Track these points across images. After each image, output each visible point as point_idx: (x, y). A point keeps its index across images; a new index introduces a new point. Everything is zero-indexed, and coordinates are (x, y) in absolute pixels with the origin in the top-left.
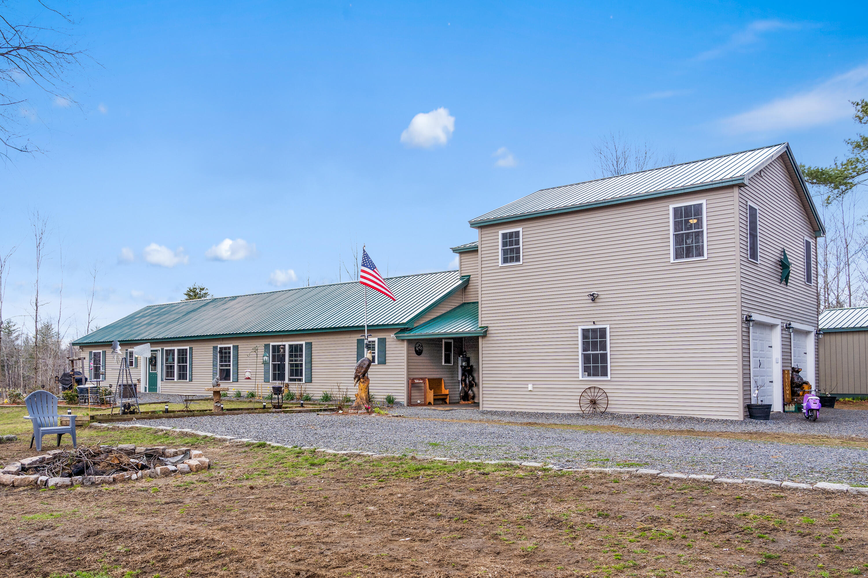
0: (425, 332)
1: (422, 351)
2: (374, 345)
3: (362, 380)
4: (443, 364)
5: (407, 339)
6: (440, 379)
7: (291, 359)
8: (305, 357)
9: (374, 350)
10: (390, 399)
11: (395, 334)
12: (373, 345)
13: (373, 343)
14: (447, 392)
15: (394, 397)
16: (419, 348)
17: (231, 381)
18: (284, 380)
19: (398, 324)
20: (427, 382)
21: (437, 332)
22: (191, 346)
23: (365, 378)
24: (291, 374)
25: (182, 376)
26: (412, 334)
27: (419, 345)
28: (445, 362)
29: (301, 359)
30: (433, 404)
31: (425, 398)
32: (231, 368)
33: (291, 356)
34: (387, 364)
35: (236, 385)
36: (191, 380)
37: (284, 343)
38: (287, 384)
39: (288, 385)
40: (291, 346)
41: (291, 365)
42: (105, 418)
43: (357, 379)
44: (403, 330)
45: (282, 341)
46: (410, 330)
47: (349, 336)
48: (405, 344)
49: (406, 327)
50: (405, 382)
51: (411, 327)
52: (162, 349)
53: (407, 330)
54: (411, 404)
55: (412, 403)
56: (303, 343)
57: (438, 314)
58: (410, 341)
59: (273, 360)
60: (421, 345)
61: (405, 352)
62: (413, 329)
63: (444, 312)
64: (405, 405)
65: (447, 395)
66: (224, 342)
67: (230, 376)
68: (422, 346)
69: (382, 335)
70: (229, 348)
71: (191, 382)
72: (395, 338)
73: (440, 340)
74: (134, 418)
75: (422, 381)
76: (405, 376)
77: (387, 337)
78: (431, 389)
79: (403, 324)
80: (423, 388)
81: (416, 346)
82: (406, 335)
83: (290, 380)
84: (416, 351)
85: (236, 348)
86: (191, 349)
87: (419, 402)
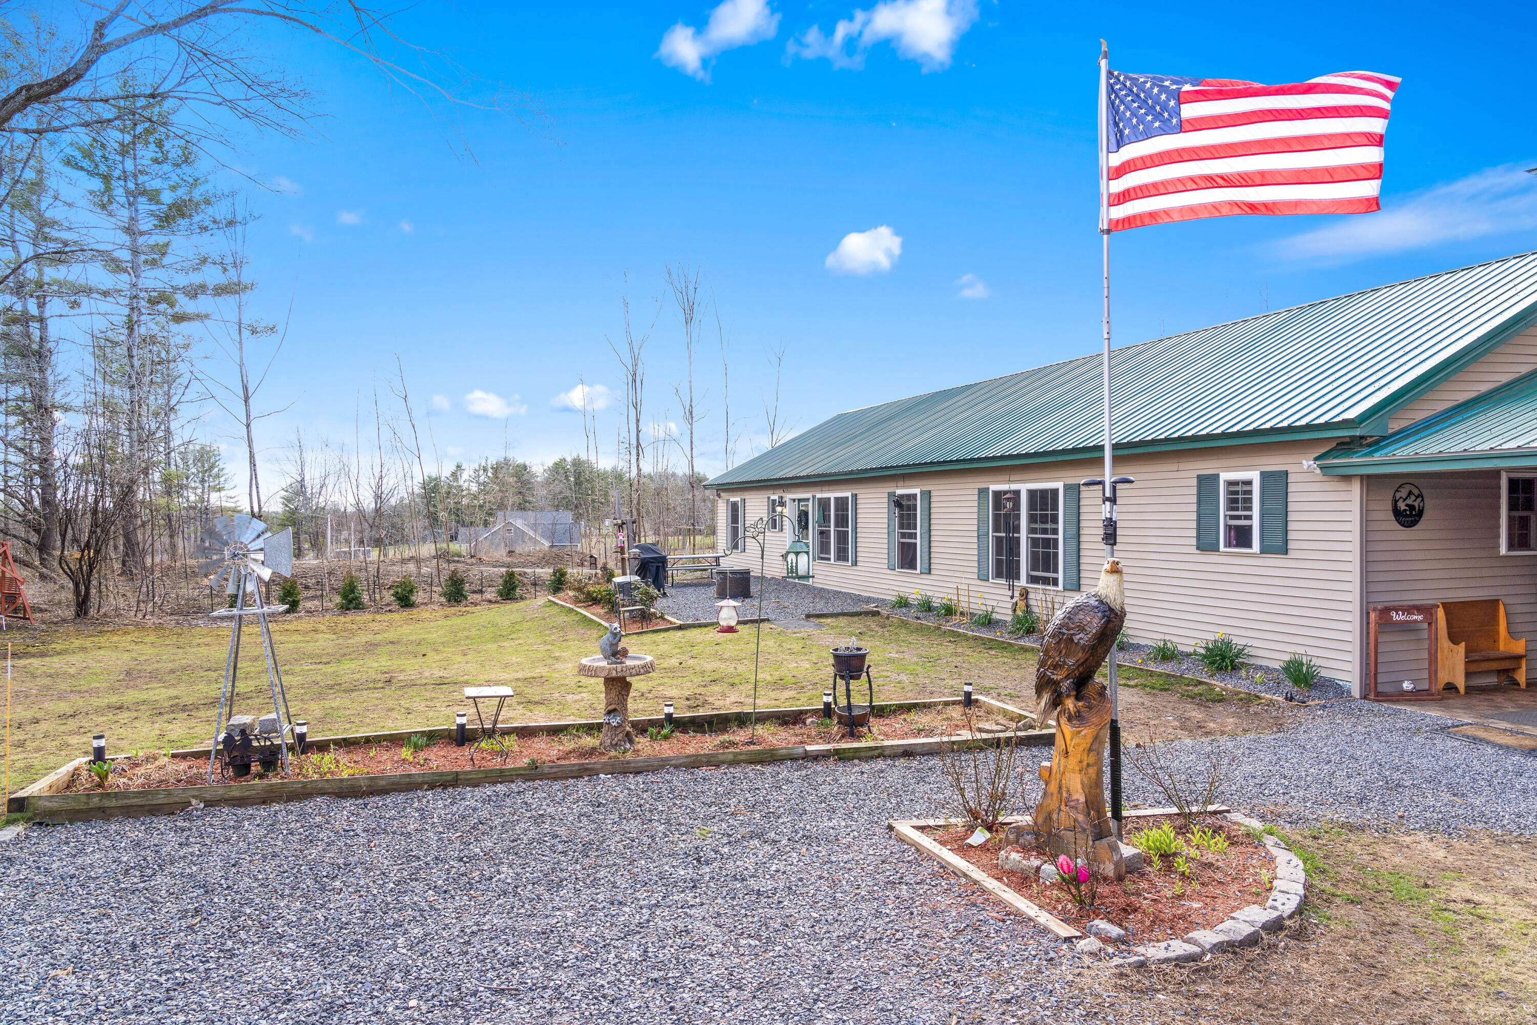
0: (1435, 450)
1: (1420, 513)
2: (1250, 492)
3: (1070, 704)
4: (1503, 550)
5: (1362, 477)
6: (1494, 603)
7: (1034, 526)
8: (1065, 522)
9: (1250, 509)
10: (1301, 671)
11: (1316, 459)
12: (1245, 492)
13: (1246, 488)
14: (1519, 647)
15: (1315, 661)
16: (1409, 502)
17: (918, 571)
18: (1018, 578)
19: (1328, 426)
20: (1441, 613)
21: (1486, 446)
22: (855, 492)
23: (1090, 690)
24: (1034, 566)
25: (842, 555)
26: (1377, 457)
27: (1410, 493)
28: (1511, 547)
29: (1054, 526)
30: (1462, 690)
31: (1433, 673)
32: (918, 541)
33: (1032, 519)
34: (1292, 554)
35: (926, 580)
36: (855, 563)
37: (1014, 487)
38: (1024, 588)
39: (1027, 593)
40: (1032, 494)
41: (1034, 543)
42: (73, 805)
43: (1046, 697)
44: (1346, 446)
45: (1010, 481)
46: (1377, 442)
47: (1174, 467)
48: (1355, 490)
49: (1358, 433)
50: (1355, 617)
51: (1377, 433)
52: (814, 497)
53: (1361, 445)
54: (1378, 694)
55: (1380, 689)
56: (1059, 485)
57: (1484, 388)
58: (1370, 482)
59: (996, 529)
60: (1416, 492)
61: (1355, 516)
62: (1384, 438)
63: (1505, 379)
64: (1356, 692)
65: (1519, 658)
66: (907, 483)
67: (916, 560)
68: (1420, 496)
69: (1275, 463)
70: (914, 496)
71: (854, 568)
72: (1318, 471)
73: (1495, 474)
74: (194, 802)
75: (1420, 618)
76: (1354, 597)
77: (1290, 469)
78: (1454, 638)
79: (1346, 423)
80: (1425, 635)
81: (1398, 495)
82: (1355, 460)
83: (1033, 580)
84: (1397, 513)
85: (927, 495)
86: (855, 496)
87: (1407, 686)
